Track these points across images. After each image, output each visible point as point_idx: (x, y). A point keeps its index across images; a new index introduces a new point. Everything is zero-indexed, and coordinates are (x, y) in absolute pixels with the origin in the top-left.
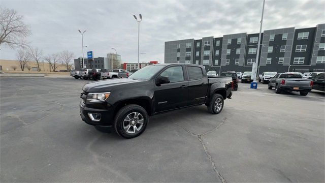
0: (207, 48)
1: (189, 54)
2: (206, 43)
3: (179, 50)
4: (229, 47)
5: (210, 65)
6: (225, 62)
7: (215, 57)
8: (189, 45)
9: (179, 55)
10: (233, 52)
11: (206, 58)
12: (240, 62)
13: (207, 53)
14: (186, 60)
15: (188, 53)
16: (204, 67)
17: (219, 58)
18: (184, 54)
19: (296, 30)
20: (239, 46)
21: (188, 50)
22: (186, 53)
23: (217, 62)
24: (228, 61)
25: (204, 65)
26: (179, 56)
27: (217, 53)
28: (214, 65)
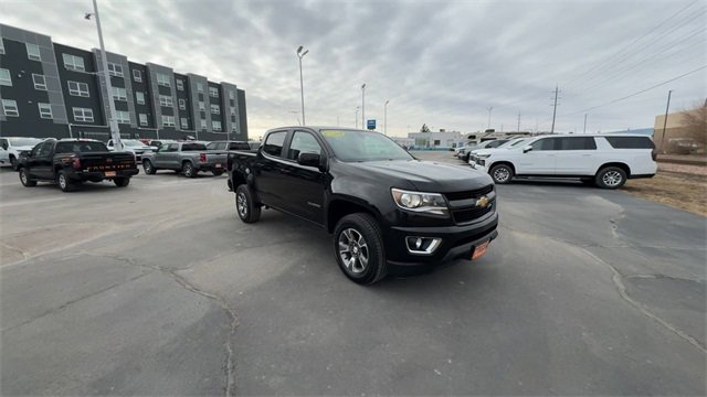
23: (143, 118)
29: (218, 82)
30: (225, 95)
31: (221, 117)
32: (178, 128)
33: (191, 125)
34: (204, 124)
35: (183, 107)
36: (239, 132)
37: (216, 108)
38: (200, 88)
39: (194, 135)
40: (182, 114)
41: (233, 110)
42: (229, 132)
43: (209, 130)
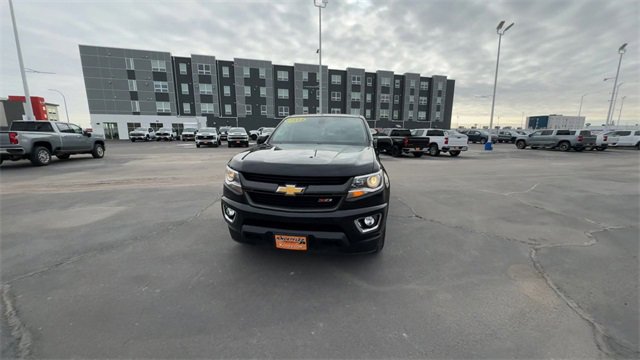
0: (205, 79)
1: (160, 86)
2: (201, 67)
3: (131, 75)
4: (247, 82)
5: (217, 114)
6: (245, 111)
7: (224, 100)
8: (159, 66)
9: (134, 86)
10: (255, 92)
11: (206, 99)
12: (267, 111)
13: (206, 89)
14: (158, 100)
15: (161, 83)
16: (205, 118)
17: (232, 100)
18: (149, 86)
19: (330, 70)
20: (262, 83)
21: (159, 76)
22: (156, 83)
23: (228, 109)
24: (248, 109)
25: (203, 115)
26: (135, 89)
27: (227, 90)
28: (224, 115)
29: (430, 76)
30: (435, 86)
31: (427, 108)
32: (390, 119)
33: (401, 117)
34: (411, 114)
35: (397, 101)
36: (441, 120)
37: (424, 100)
38: (413, 84)
39: (401, 124)
40: (395, 107)
41: (439, 100)
42: (432, 120)
43: (415, 120)
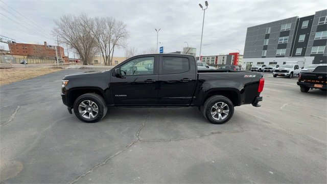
1: (283, 40)
3: (267, 37)
8: (286, 27)
9: (267, 42)
14: (278, 48)
15: (284, 38)
18: (276, 41)
21: (284, 34)
22: (280, 38)
26: (267, 44)
